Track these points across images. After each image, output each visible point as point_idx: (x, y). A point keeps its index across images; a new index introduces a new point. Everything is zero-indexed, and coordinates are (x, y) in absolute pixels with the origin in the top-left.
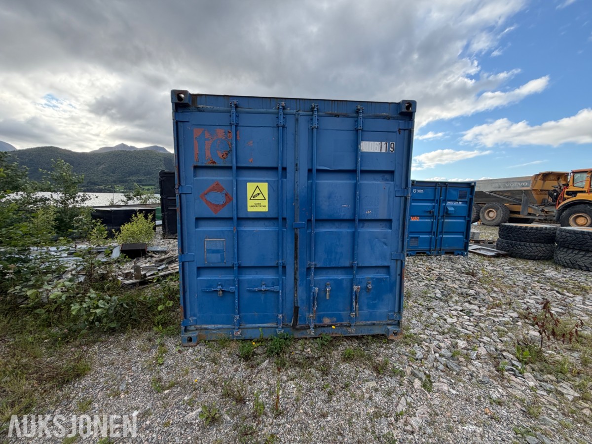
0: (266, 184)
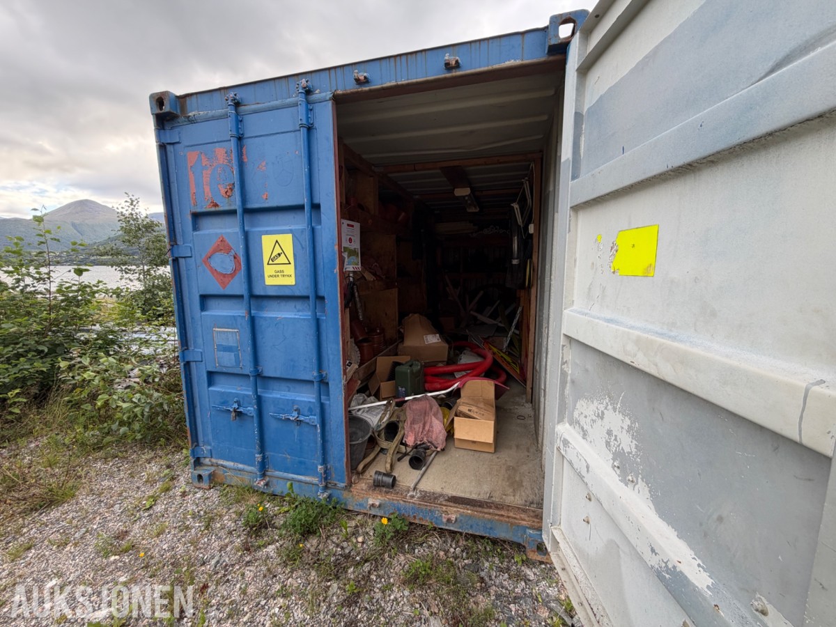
0: (290, 236)
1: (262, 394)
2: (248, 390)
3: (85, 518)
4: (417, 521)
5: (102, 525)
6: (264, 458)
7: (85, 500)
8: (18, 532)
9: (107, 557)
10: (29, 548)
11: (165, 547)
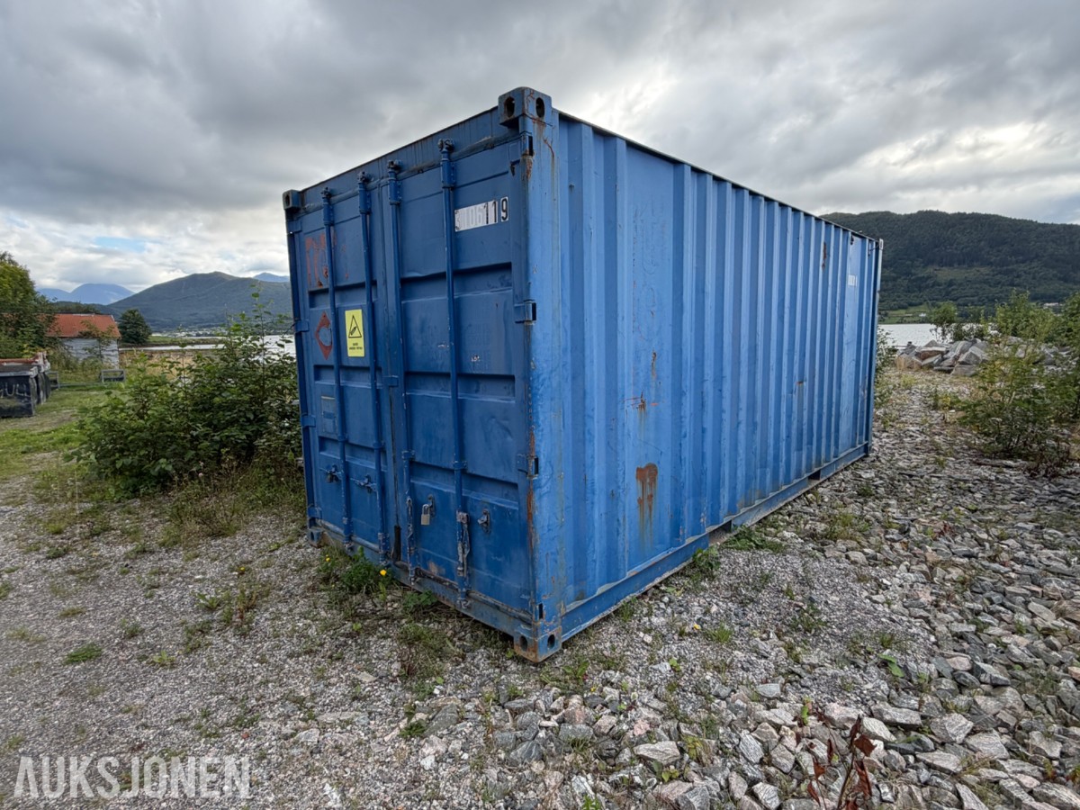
0: (360, 311)
1: (350, 461)
2: (336, 455)
3: (235, 548)
4: (445, 602)
5: (240, 554)
6: (350, 522)
7: (239, 538)
8: (196, 546)
9: (232, 572)
10: (197, 557)
11: (265, 575)
